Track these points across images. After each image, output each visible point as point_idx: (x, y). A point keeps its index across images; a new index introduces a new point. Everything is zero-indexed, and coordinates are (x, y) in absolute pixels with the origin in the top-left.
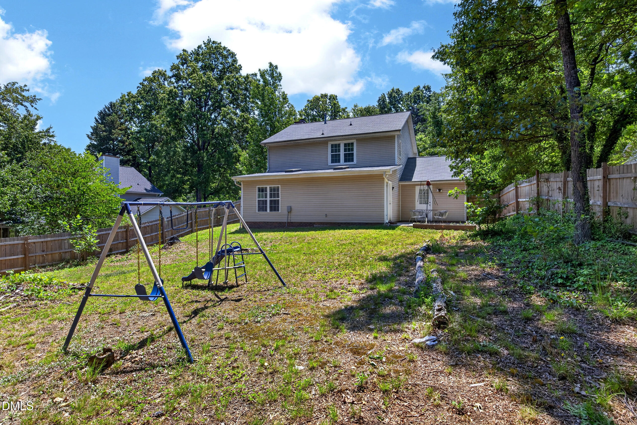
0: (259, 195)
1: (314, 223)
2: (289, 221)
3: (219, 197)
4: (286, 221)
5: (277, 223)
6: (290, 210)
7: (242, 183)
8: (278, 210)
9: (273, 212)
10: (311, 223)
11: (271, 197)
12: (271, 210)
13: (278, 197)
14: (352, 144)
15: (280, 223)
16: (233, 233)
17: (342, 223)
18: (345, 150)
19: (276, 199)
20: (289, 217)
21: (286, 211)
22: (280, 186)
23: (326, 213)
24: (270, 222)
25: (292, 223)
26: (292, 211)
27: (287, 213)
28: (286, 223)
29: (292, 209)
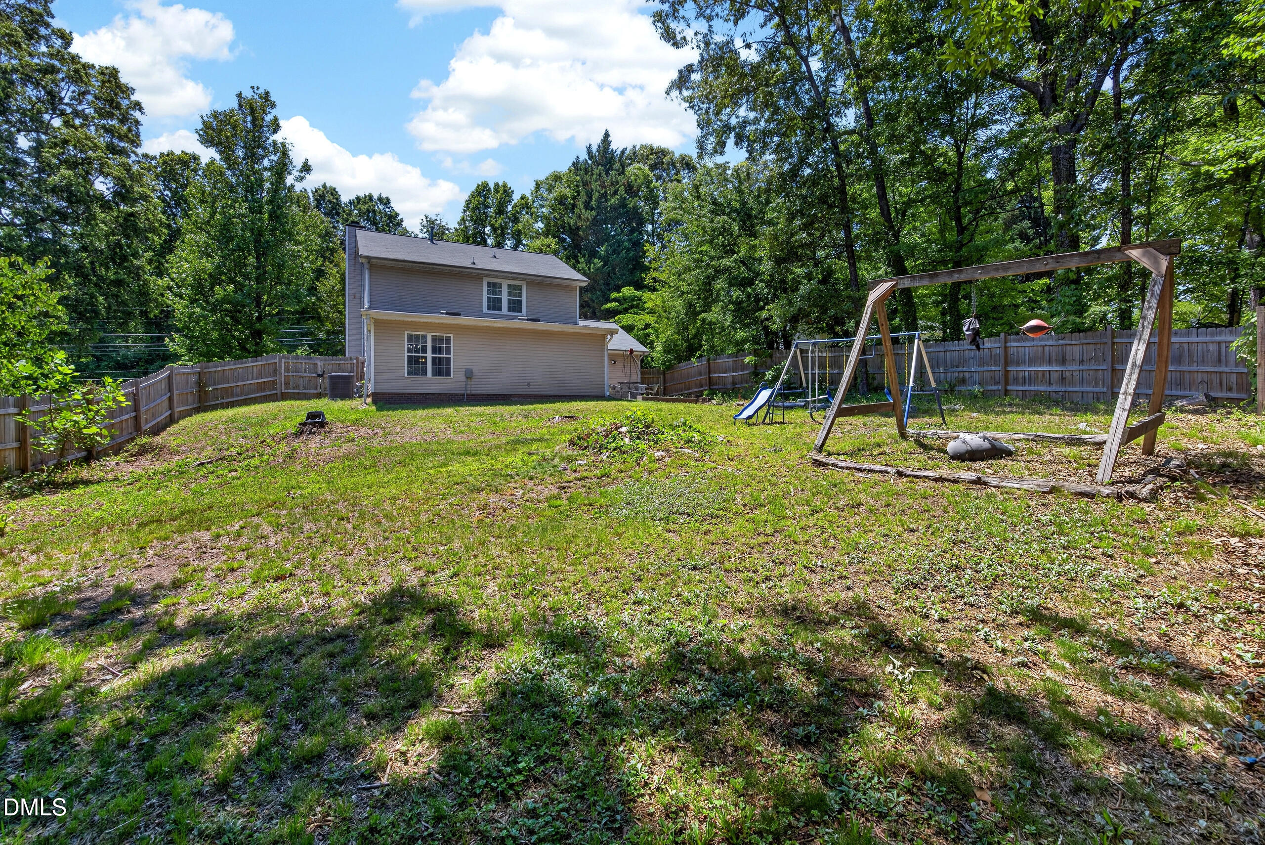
0: (410, 347)
1: (511, 396)
2: (469, 392)
4: (463, 392)
5: (445, 394)
6: (469, 375)
7: (373, 323)
8: (448, 374)
9: (439, 378)
10: (505, 395)
11: (433, 353)
12: (434, 374)
13: (448, 353)
14: (520, 288)
15: (452, 395)
17: (551, 396)
18: (509, 294)
19: (444, 356)
20: (469, 386)
21: (464, 377)
22: (452, 336)
23: (528, 381)
24: (433, 394)
25: (474, 395)
26: (473, 377)
27: (464, 380)
28: (463, 395)
29: (474, 373)
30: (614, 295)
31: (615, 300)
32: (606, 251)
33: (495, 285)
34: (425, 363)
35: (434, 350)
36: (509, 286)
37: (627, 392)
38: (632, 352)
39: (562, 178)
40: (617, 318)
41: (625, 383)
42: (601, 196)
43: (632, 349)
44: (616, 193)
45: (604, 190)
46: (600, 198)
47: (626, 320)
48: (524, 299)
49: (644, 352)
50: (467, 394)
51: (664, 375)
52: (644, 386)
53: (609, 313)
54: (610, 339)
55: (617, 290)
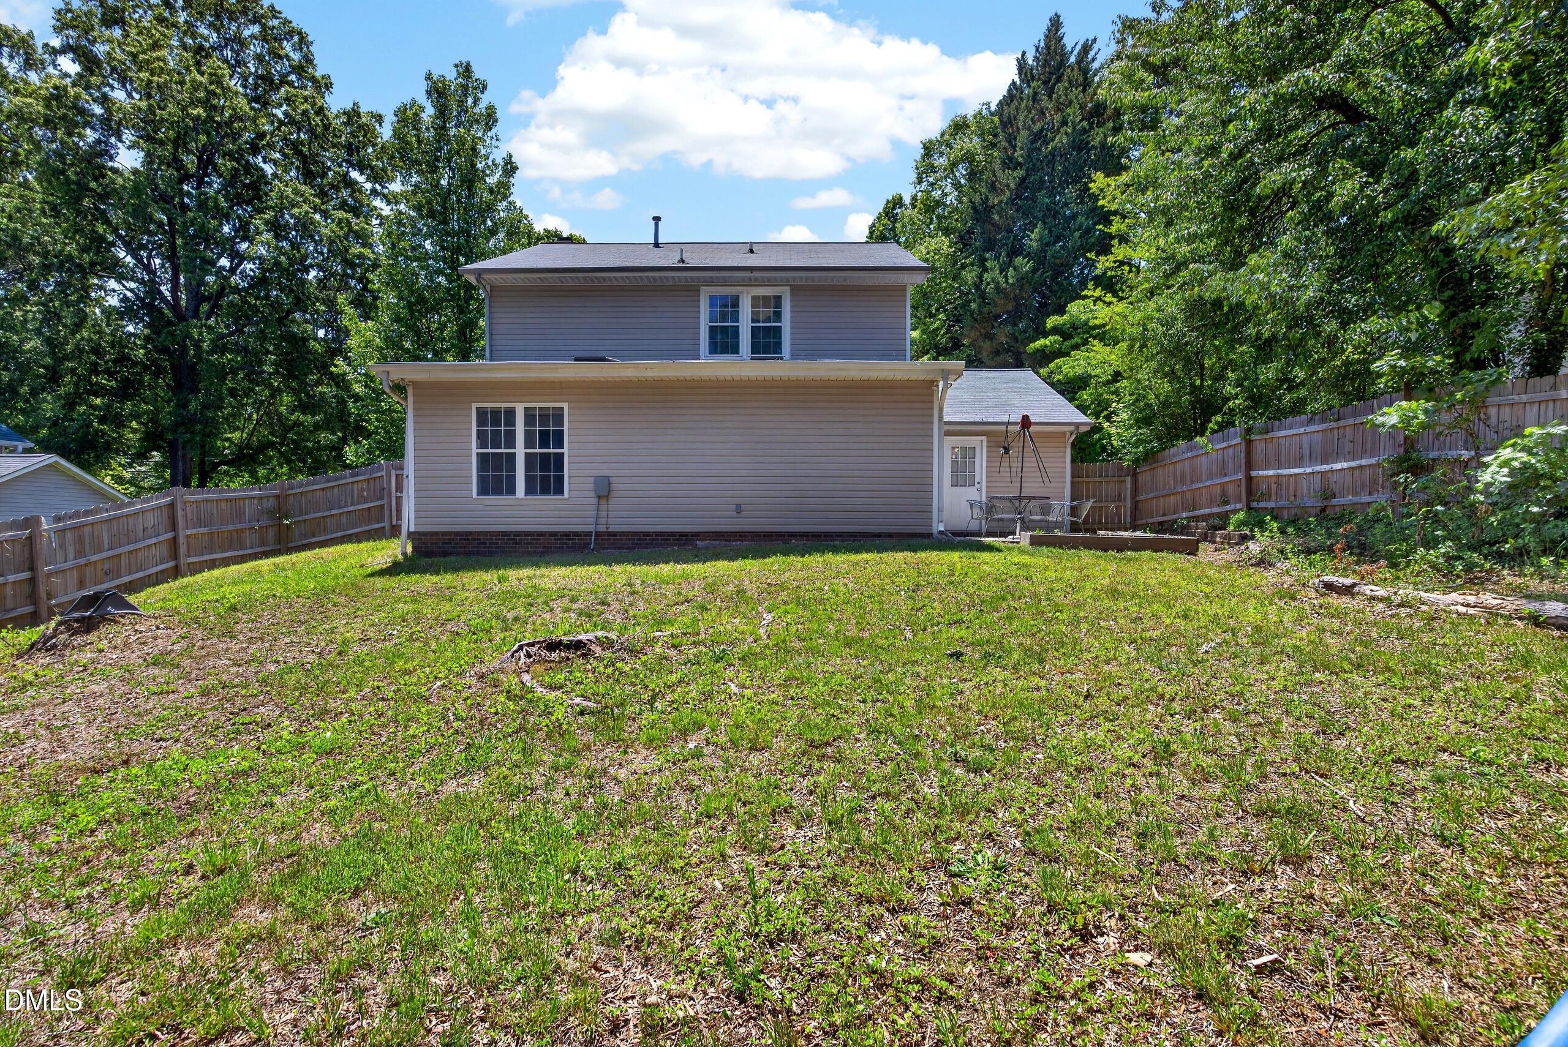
0: (481, 435)
1: (696, 535)
2: (602, 528)
3: (253, 474)
4: (591, 528)
5: (554, 534)
6: (604, 491)
7: (410, 391)
8: (560, 490)
9: (539, 499)
10: (683, 534)
11: (529, 444)
12: (529, 491)
13: (560, 444)
14: (778, 299)
15: (567, 534)
16: (381, 573)
17: (792, 535)
18: (756, 317)
19: (551, 451)
20: (603, 514)
21: (592, 494)
22: (565, 406)
23: (738, 501)
24: (528, 534)
25: (614, 534)
26: (613, 494)
27: (594, 501)
28: (589, 534)
29: (614, 487)
30: (1052, 321)
32: (1040, 240)
33: (725, 301)
34: (514, 467)
35: (530, 439)
36: (755, 300)
37: (1014, 521)
38: (1026, 422)
39: (968, 126)
40: (1052, 365)
41: (1010, 499)
42: (1039, 137)
43: (1026, 418)
44: (1064, 123)
45: (1039, 125)
46: (1034, 141)
47: (1069, 366)
48: (786, 324)
49: (1077, 425)
50: (598, 534)
51: (1135, 475)
52: (1061, 505)
53: (1043, 358)
54: (944, 391)
55: (1061, 311)
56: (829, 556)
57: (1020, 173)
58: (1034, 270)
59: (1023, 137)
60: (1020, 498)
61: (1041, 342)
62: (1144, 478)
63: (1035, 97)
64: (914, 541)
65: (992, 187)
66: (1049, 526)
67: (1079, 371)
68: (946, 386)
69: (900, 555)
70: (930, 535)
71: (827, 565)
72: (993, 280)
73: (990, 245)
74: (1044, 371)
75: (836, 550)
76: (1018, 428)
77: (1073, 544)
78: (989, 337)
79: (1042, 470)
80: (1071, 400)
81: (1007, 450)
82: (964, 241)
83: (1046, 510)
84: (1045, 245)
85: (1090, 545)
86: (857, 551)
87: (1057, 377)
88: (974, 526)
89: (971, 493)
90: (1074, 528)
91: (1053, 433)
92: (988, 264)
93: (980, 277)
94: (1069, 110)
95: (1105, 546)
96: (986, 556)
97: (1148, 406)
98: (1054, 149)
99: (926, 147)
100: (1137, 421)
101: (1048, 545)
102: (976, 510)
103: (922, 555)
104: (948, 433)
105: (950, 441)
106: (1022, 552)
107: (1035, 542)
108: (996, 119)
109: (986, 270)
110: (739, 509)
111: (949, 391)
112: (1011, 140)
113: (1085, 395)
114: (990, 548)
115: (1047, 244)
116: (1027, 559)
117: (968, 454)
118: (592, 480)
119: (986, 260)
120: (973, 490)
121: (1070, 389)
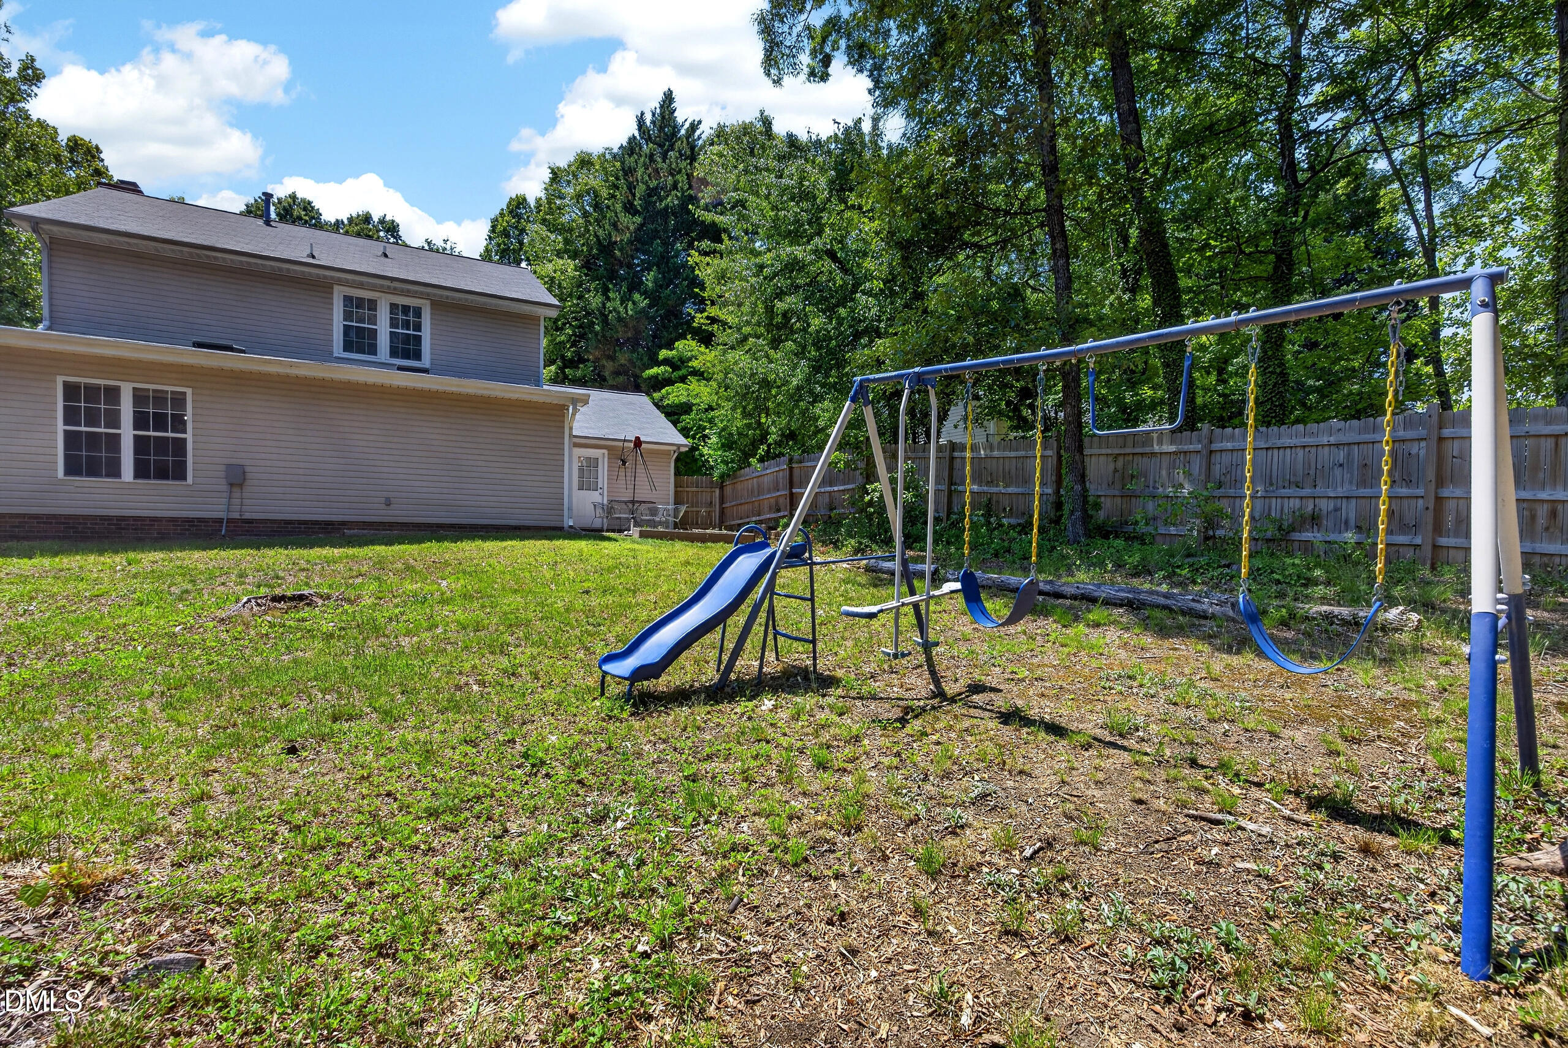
0: (70, 412)
1: (344, 524)
2: (236, 515)
4: (222, 515)
5: (173, 520)
6: (237, 479)
8: (181, 476)
9: (153, 483)
10: (329, 523)
11: (139, 426)
12: (140, 475)
13: (181, 428)
14: (418, 312)
15: (188, 520)
18: (394, 323)
19: (170, 434)
20: (237, 501)
21: (224, 481)
22: (189, 392)
23: (385, 494)
24: (136, 519)
25: (250, 521)
26: (247, 483)
27: (225, 488)
28: (220, 521)
29: (249, 476)
30: (663, 354)
31: (666, 362)
32: (655, 281)
33: (360, 303)
34: (118, 448)
35: (140, 421)
36: (393, 307)
37: (628, 520)
38: (638, 442)
39: (593, 164)
40: (664, 391)
41: (626, 502)
42: (652, 192)
43: (638, 438)
44: (675, 186)
45: (655, 183)
46: (650, 196)
47: (676, 394)
48: (426, 334)
49: (679, 446)
50: (229, 521)
51: (722, 488)
52: (666, 507)
53: (658, 384)
54: (574, 414)
55: (670, 346)
56: (479, 543)
57: (638, 220)
58: (650, 306)
59: (640, 191)
60: (633, 502)
61: (654, 371)
62: (728, 490)
63: (651, 156)
64: (549, 533)
65: (615, 225)
66: (654, 524)
67: (683, 399)
68: (575, 411)
69: (539, 543)
70: (561, 529)
71: (479, 549)
72: (615, 309)
73: (612, 276)
74: (656, 395)
75: (484, 538)
76: (632, 445)
77: (671, 537)
78: (612, 358)
79: (651, 481)
80: (675, 423)
81: (624, 463)
82: (588, 266)
83: (654, 512)
84: (659, 286)
85: (682, 538)
86: (503, 539)
87: (666, 402)
88: (597, 524)
89: (595, 496)
90: (676, 526)
91: (659, 452)
92: (611, 295)
93: (604, 304)
94: (678, 177)
95: (692, 539)
96: (606, 544)
97: (731, 434)
98: (667, 206)
99: (553, 172)
100: (723, 445)
101: (652, 537)
102: (599, 511)
103: (558, 543)
104: (576, 445)
105: (578, 452)
106: (634, 542)
107: (643, 535)
108: (618, 164)
109: (608, 299)
110: (388, 503)
111: (577, 416)
112: (631, 187)
113: (687, 419)
114: (609, 539)
115: (661, 286)
116: (636, 546)
117: (592, 463)
118: (223, 468)
119: (608, 290)
120: (597, 493)
121: (674, 413)
